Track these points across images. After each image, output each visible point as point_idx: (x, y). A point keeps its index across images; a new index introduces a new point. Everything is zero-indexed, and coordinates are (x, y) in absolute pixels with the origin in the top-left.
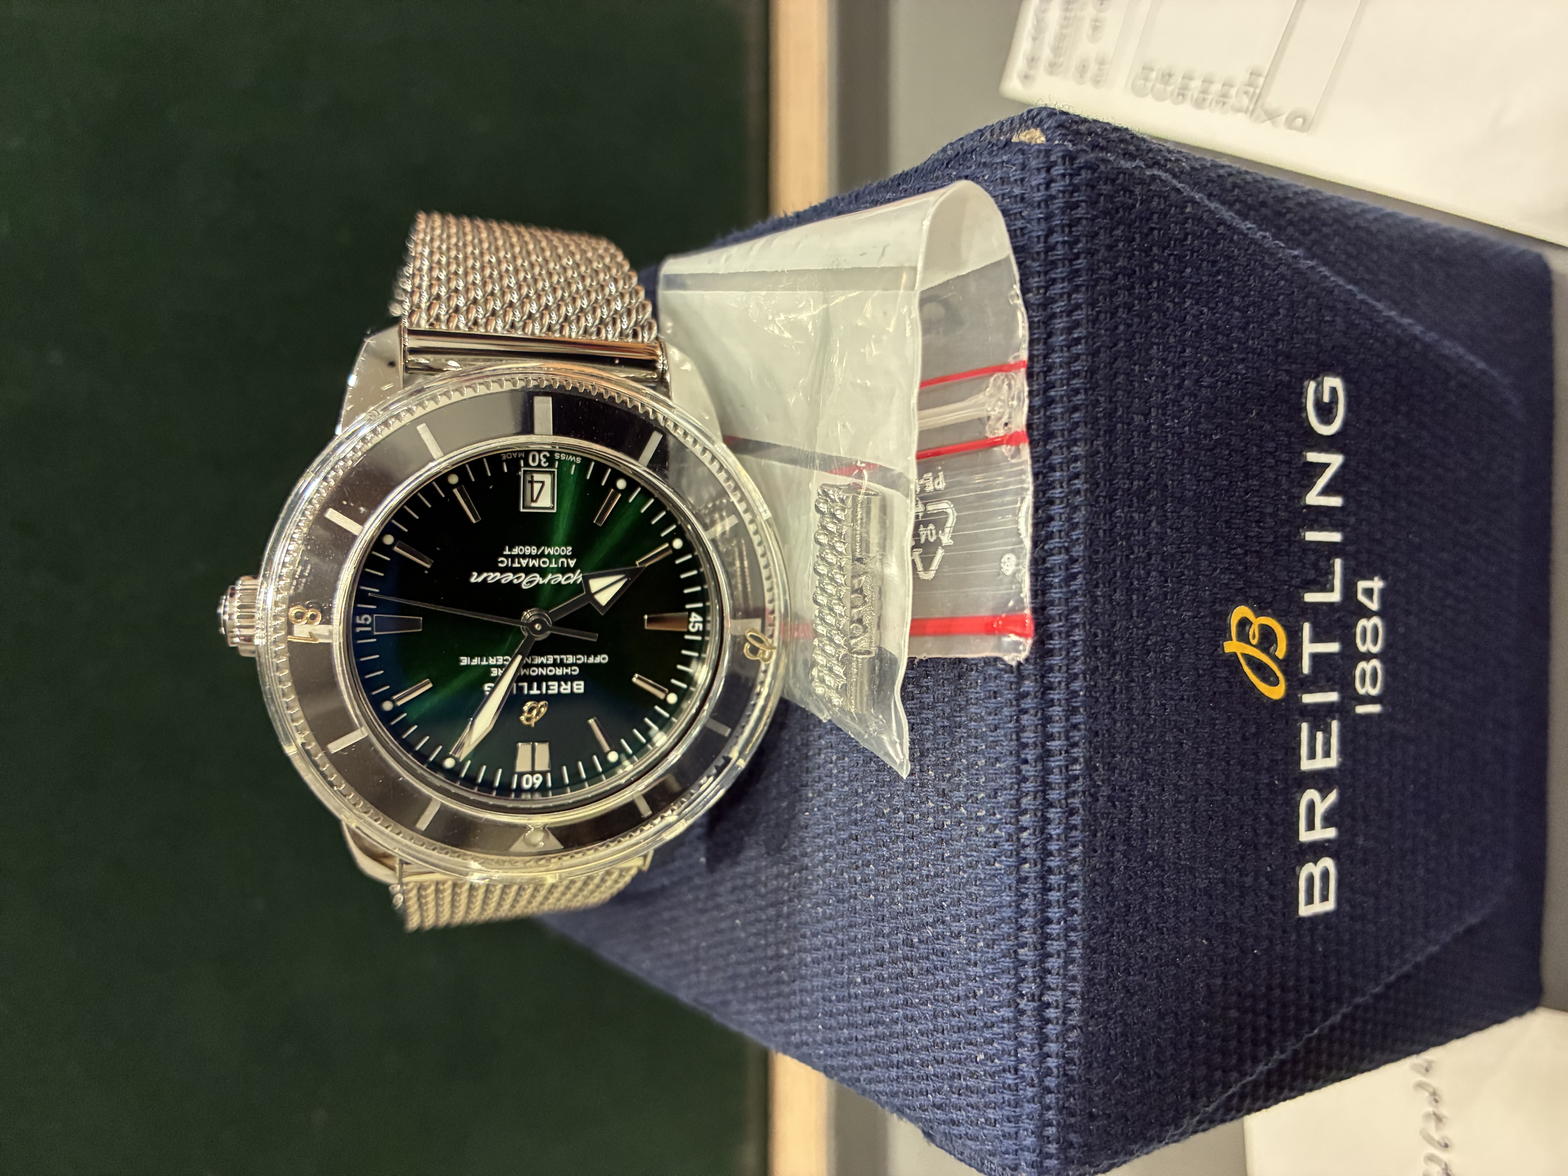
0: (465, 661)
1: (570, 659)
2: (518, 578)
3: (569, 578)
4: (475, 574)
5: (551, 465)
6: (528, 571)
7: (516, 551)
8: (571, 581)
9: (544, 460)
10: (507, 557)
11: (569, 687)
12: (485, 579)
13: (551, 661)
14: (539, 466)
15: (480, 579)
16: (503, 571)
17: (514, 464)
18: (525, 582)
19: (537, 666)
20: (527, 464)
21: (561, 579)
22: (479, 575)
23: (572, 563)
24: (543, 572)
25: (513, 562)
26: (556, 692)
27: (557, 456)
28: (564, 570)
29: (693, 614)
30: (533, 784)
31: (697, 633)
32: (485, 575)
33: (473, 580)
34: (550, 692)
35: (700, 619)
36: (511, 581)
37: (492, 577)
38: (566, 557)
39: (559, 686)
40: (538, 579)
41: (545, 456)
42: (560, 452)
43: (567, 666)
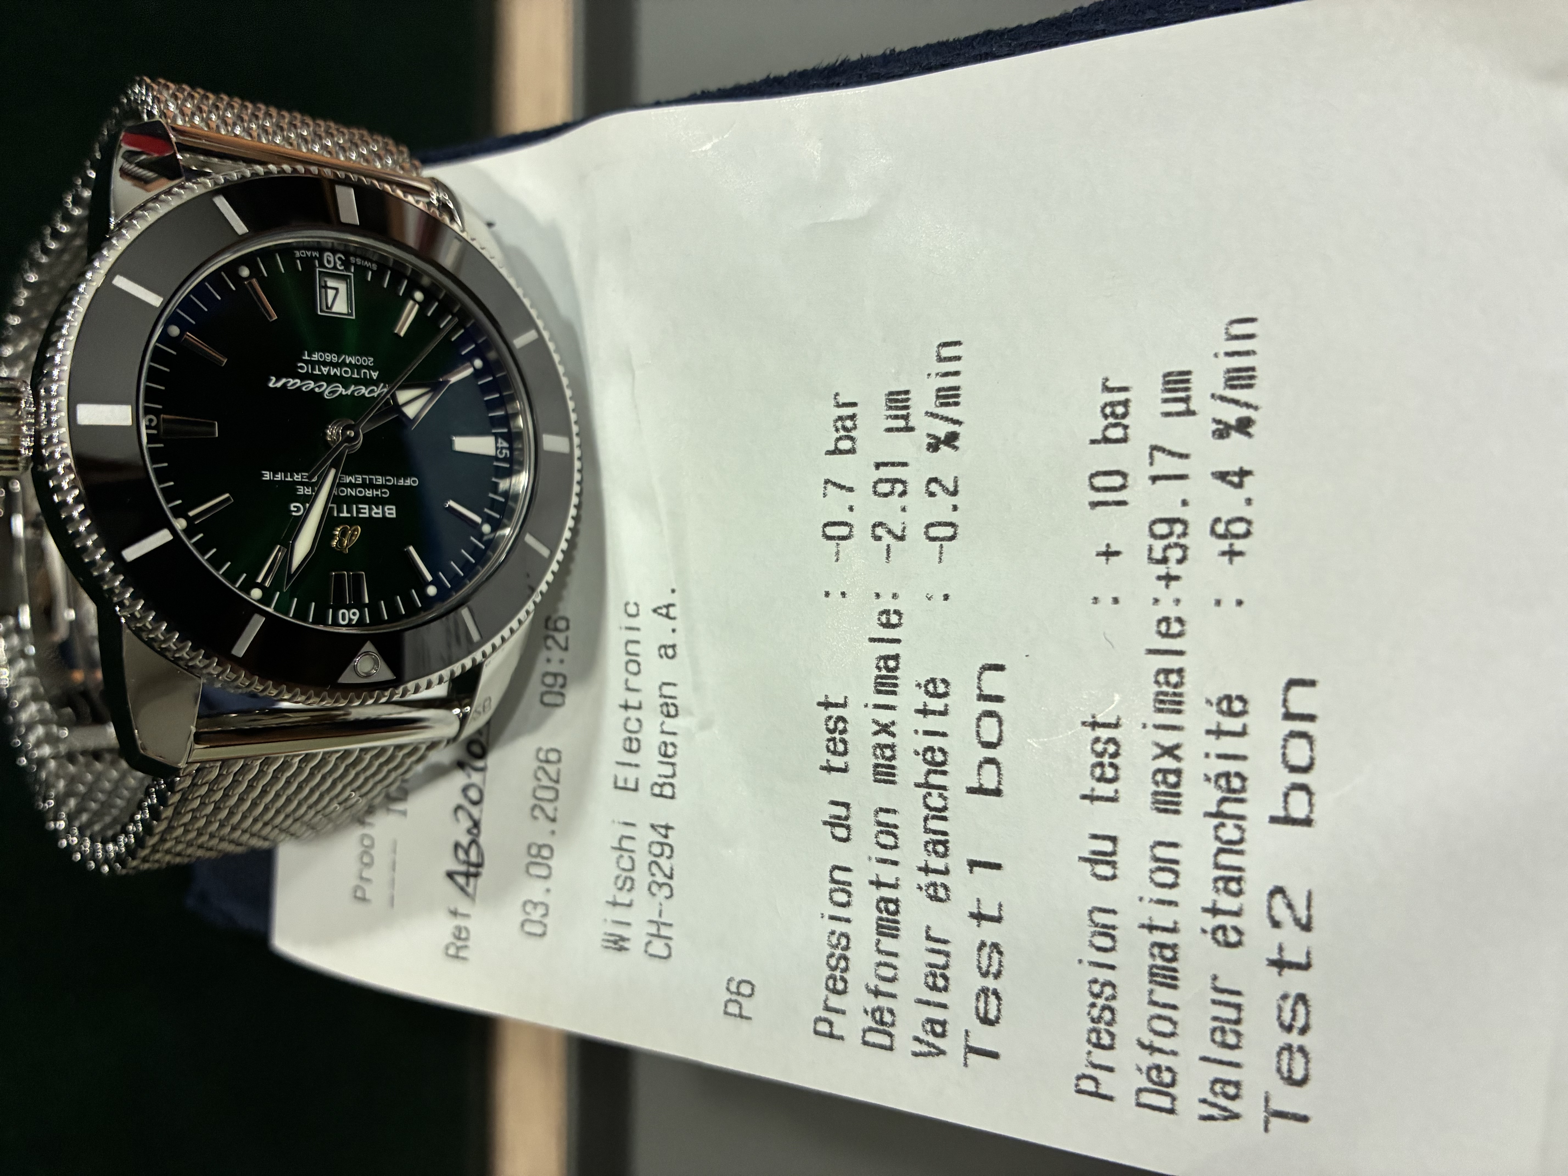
0: (267, 476)
1: (380, 480)
2: (320, 387)
3: (372, 391)
4: (274, 379)
5: (347, 269)
6: (330, 379)
7: (316, 357)
8: (375, 394)
9: (339, 263)
10: (306, 362)
11: (380, 511)
12: (285, 385)
13: (360, 481)
14: (335, 268)
15: (279, 385)
16: (304, 377)
17: (308, 263)
18: (326, 390)
19: (347, 485)
20: (322, 265)
21: (364, 391)
22: (277, 381)
23: (375, 375)
24: (346, 382)
25: (313, 369)
26: (367, 515)
27: (352, 259)
28: (367, 382)
29: (500, 440)
30: (350, 620)
31: (504, 460)
32: (284, 380)
33: (271, 385)
34: (361, 515)
35: (505, 445)
36: (313, 390)
37: (293, 383)
38: (368, 367)
39: (370, 510)
40: (341, 390)
41: (340, 259)
42: (356, 256)
43: (377, 487)
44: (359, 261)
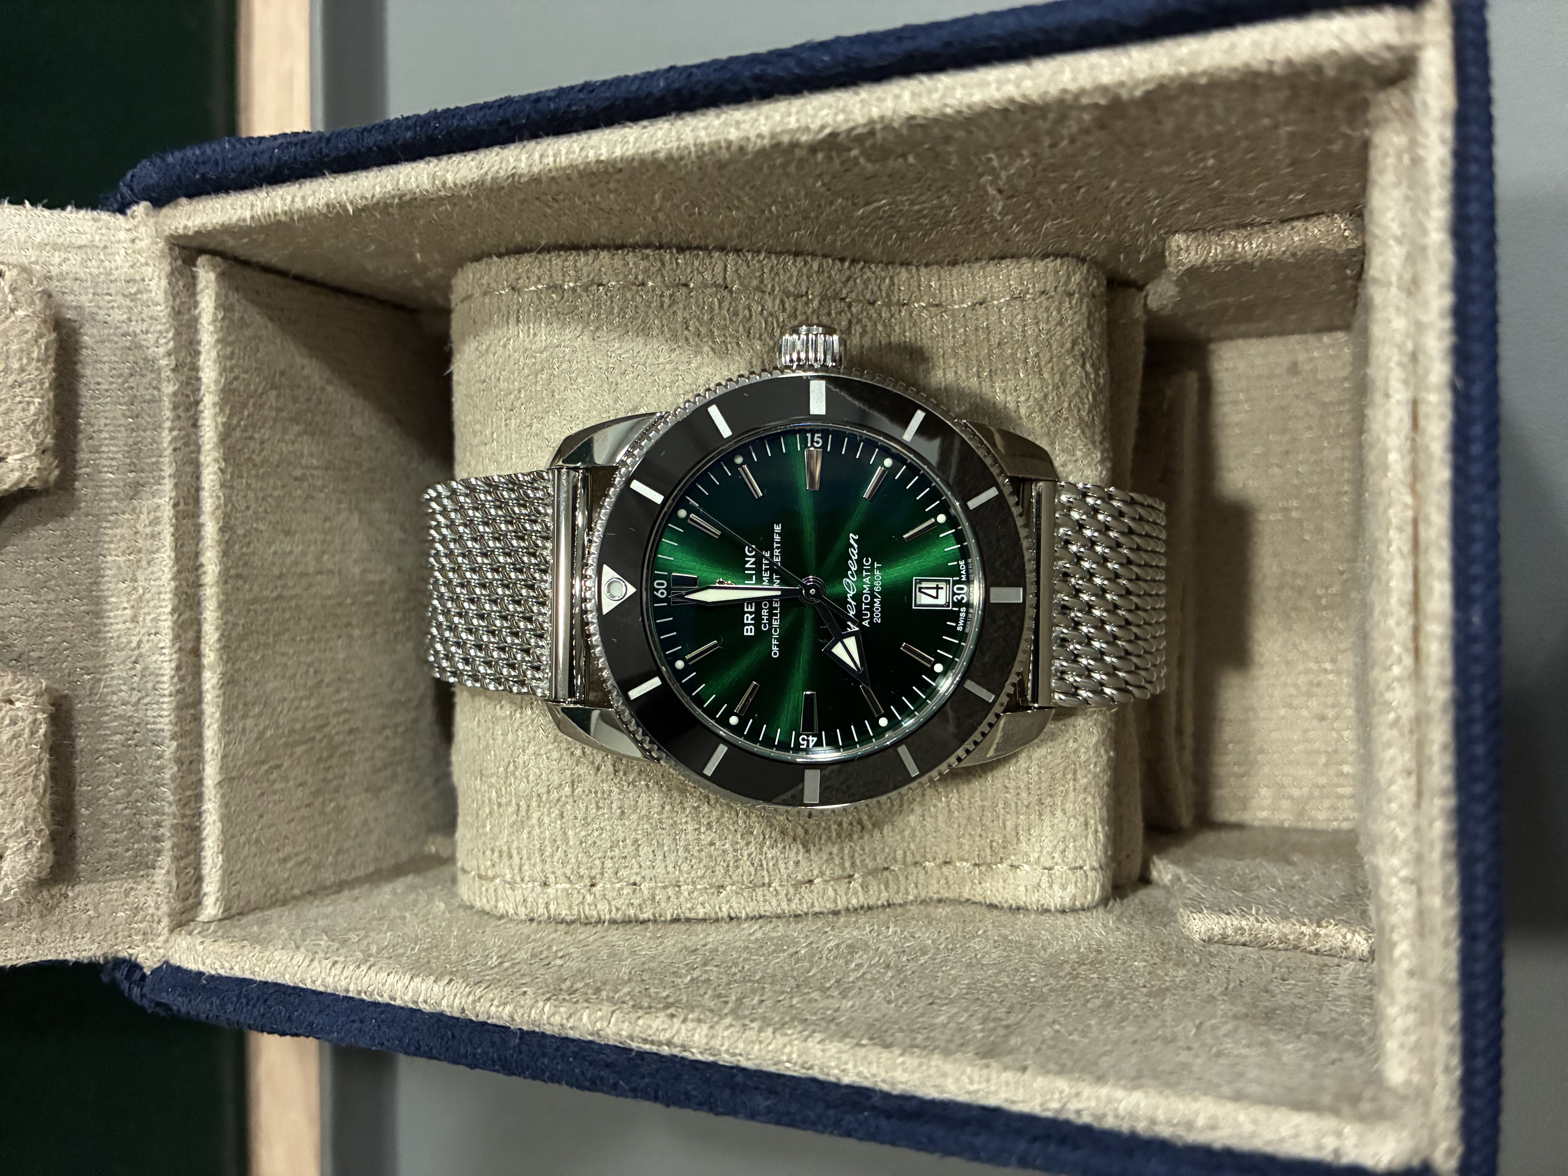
0: (778, 528)
1: (776, 623)
2: (852, 575)
4: (856, 538)
5: (955, 604)
6: (859, 584)
7: (877, 573)
8: (849, 622)
9: (959, 598)
10: (872, 565)
11: (750, 622)
12: (852, 546)
14: (954, 594)
15: (852, 541)
16: (859, 562)
17: (955, 571)
18: (850, 580)
20: (955, 583)
21: (852, 613)
22: (855, 540)
23: (866, 623)
24: (858, 597)
25: (867, 570)
27: (963, 609)
28: (859, 616)
29: (815, 739)
30: (658, 590)
31: (797, 743)
32: (856, 546)
33: (851, 535)
35: (811, 746)
36: (850, 569)
37: (854, 553)
38: (872, 618)
40: (851, 593)
41: (963, 598)
42: (967, 613)
43: (770, 620)
44: (963, 615)
